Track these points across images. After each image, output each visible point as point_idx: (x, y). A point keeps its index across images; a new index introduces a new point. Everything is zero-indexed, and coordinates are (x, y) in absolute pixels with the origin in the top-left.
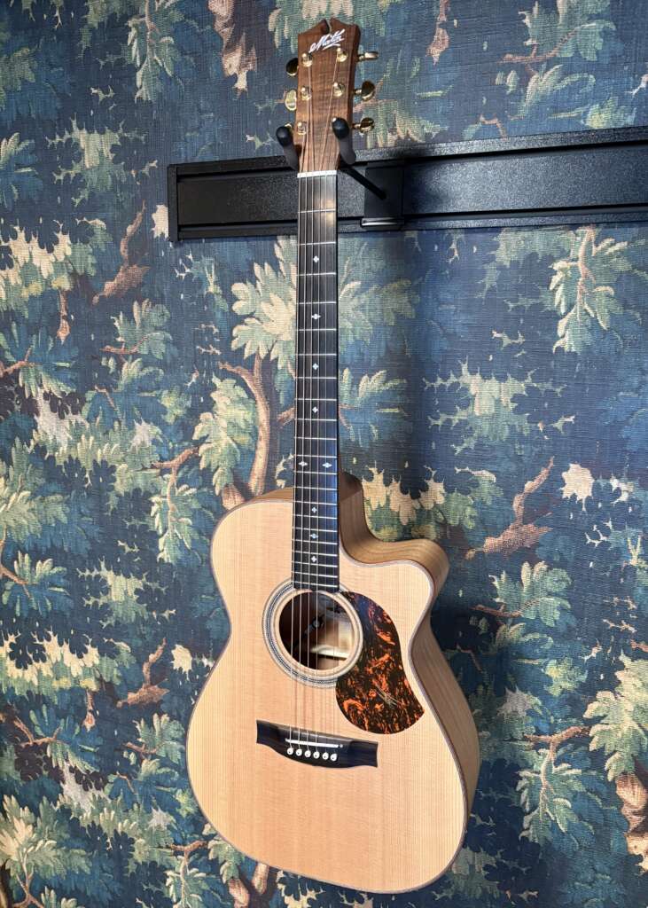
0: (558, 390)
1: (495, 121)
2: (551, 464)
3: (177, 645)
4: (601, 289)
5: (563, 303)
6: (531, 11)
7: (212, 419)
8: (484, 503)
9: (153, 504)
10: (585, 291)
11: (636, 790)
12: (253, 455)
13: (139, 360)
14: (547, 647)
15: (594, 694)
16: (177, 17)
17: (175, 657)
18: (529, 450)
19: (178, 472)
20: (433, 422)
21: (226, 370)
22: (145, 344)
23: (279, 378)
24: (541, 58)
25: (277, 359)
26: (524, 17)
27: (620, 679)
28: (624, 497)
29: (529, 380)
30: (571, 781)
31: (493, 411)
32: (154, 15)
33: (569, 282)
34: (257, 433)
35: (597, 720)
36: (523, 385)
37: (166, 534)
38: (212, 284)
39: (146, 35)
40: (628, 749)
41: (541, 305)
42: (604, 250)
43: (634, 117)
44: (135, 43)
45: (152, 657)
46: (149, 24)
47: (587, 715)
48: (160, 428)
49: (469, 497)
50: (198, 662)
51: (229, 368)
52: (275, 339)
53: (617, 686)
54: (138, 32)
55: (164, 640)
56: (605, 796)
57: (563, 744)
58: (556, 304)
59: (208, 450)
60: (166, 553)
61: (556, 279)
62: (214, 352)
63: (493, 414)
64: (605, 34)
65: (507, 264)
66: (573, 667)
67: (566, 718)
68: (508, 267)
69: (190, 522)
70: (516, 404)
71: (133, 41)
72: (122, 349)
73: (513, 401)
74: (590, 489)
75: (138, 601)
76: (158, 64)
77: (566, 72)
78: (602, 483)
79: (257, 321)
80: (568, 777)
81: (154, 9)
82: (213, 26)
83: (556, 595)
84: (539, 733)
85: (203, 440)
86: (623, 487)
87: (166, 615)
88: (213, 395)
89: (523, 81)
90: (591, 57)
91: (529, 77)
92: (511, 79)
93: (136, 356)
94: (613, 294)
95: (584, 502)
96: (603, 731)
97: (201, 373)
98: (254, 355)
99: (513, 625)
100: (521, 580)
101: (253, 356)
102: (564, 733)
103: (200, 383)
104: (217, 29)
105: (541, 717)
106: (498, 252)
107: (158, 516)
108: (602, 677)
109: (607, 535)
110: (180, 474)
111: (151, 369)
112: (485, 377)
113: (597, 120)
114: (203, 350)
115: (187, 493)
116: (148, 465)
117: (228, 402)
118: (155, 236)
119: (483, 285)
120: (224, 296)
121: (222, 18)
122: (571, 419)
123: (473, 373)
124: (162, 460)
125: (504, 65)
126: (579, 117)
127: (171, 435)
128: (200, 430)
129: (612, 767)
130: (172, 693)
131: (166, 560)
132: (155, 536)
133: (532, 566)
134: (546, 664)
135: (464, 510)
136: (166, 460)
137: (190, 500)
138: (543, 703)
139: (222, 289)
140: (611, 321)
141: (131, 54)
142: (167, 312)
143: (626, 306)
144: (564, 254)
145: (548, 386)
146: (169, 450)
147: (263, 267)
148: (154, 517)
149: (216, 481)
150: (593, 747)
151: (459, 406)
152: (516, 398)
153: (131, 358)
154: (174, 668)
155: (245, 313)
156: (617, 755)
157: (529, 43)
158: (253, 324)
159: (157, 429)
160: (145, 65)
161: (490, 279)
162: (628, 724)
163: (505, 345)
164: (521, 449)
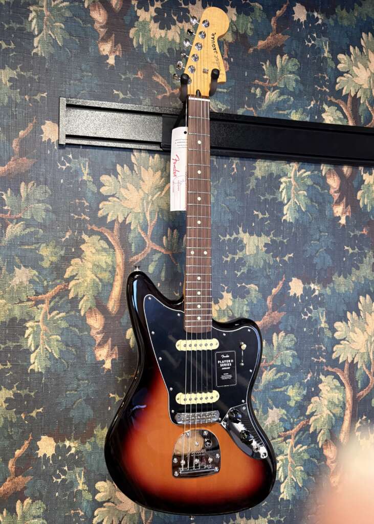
0: (285, 241)
1: (252, 109)
2: (284, 279)
3: (42, 437)
4: (301, 192)
5: (286, 198)
6: (266, 63)
7: (81, 263)
8: (253, 302)
9: (27, 328)
10: (295, 193)
11: (332, 449)
12: (112, 285)
13: (23, 222)
14: (287, 379)
15: (310, 400)
16: (68, 14)
17: (40, 447)
18: (273, 272)
19: (50, 302)
20: (225, 259)
21: (94, 230)
22: (29, 211)
23: (132, 235)
24: (270, 85)
25: (130, 224)
26: (263, 66)
27: (321, 388)
28: (317, 293)
29: (272, 236)
30: (302, 454)
31: (255, 252)
32: (50, 9)
33: (288, 188)
34: (115, 271)
35: (312, 414)
36: (269, 238)
37: (37, 351)
38: (85, 175)
39: (44, 18)
40: (326, 427)
41: (276, 199)
42: (302, 174)
43: (309, 118)
44: (34, 21)
45: (18, 453)
46: (47, 13)
47: (308, 413)
48: (37, 272)
49: (245, 300)
50: (61, 446)
51: (96, 229)
52: (129, 211)
53: (320, 392)
54: (37, 15)
55: (30, 435)
56: (318, 458)
57: (298, 433)
58: (283, 197)
59: (76, 284)
60: (36, 364)
61: (282, 186)
62: (85, 218)
63: (255, 254)
64: (296, 81)
65: (260, 178)
66: (300, 387)
67: (298, 418)
68: (260, 179)
69: (59, 338)
70: (266, 248)
71: (33, 19)
72: (8, 215)
73: (265, 246)
74: (302, 290)
75: (7, 408)
76: (51, 36)
77: (281, 94)
78: (307, 286)
79: (117, 200)
80: (301, 452)
81: (51, 5)
82: (93, 25)
83: (290, 349)
84: (286, 430)
85: (72, 278)
86: (316, 287)
87: (34, 414)
88: (83, 247)
89: (264, 93)
90: (291, 89)
91: (266, 92)
92: (258, 91)
93: (19, 220)
94: (306, 195)
95: (299, 297)
96: (315, 420)
97: (74, 232)
98: (115, 220)
99: (270, 370)
100: (273, 344)
101: (113, 222)
102: (298, 426)
103: (73, 239)
104: (95, 28)
105: (287, 421)
106: (255, 171)
107: (31, 337)
108: (313, 389)
109: (310, 313)
110: (52, 304)
111: (32, 229)
112: (251, 234)
113: (295, 116)
114: (76, 217)
115: (58, 317)
116: (25, 299)
117: (94, 251)
118: (43, 140)
119: (249, 186)
120: (93, 182)
121: (100, 23)
122: (291, 255)
123: (245, 232)
124: (37, 294)
125: (255, 84)
126: (288, 114)
127: (46, 276)
128: (70, 271)
129: (320, 438)
130: (36, 478)
131: (36, 370)
132: (28, 352)
133: (278, 335)
134: (287, 389)
135: (243, 307)
136: (41, 294)
137: (60, 322)
138: (288, 412)
139: (93, 178)
140: (306, 207)
141: (31, 26)
142: (49, 191)
143: (312, 201)
144: (286, 175)
145: (280, 238)
146: (44, 287)
147: (123, 167)
148: (28, 338)
149: (82, 306)
150: (311, 430)
151: (238, 249)
152: (266, 245)
153: (15, 221)
154: (39, 456)
155: (109, 194)
156: (322, 432)
157: (265, 77)
158: (114, 201)
159: (35, 272)
160: (41, 35)
161: (252, 184)
162: (326, 412)
163: (260, 218)
164: (269, 272)
